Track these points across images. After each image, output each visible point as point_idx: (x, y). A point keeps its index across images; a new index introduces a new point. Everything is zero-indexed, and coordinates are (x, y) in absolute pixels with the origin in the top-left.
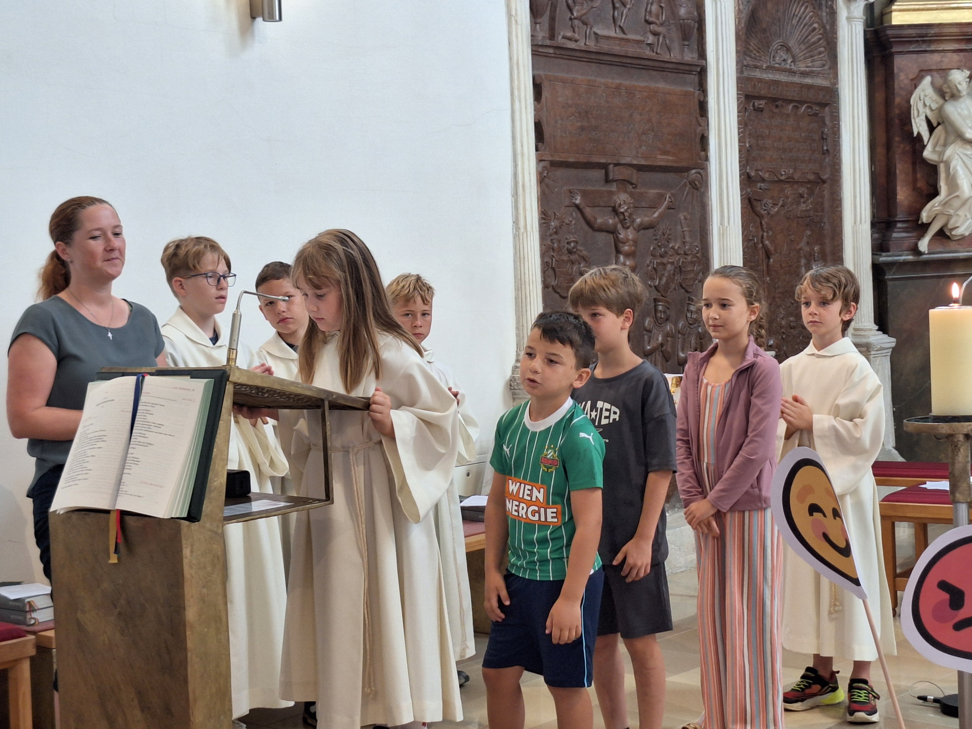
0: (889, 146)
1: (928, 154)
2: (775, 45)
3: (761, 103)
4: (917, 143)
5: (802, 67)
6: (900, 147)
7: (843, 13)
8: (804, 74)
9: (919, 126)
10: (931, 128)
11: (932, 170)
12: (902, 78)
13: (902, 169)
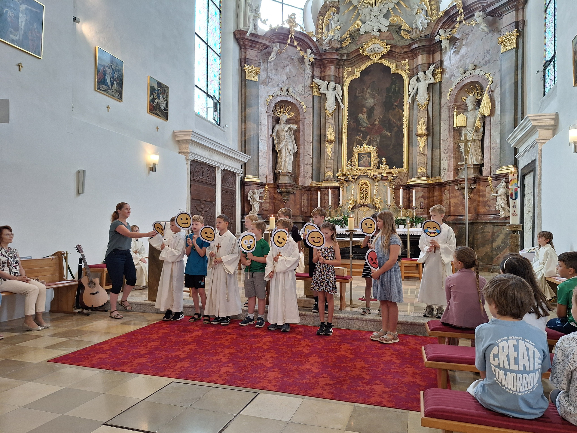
0: (244, 201)
1: (250, 203)
2: (227, 182)
3: (224, 192)
4: (249, 201)
5: (230, 186)
6: (246, 202)
7: (237, 178)
8: (231, 188)
9: (249, 198)
10: (251, 199)
11: (251, 206)
12: (247, 190)
13: (246, 205)
